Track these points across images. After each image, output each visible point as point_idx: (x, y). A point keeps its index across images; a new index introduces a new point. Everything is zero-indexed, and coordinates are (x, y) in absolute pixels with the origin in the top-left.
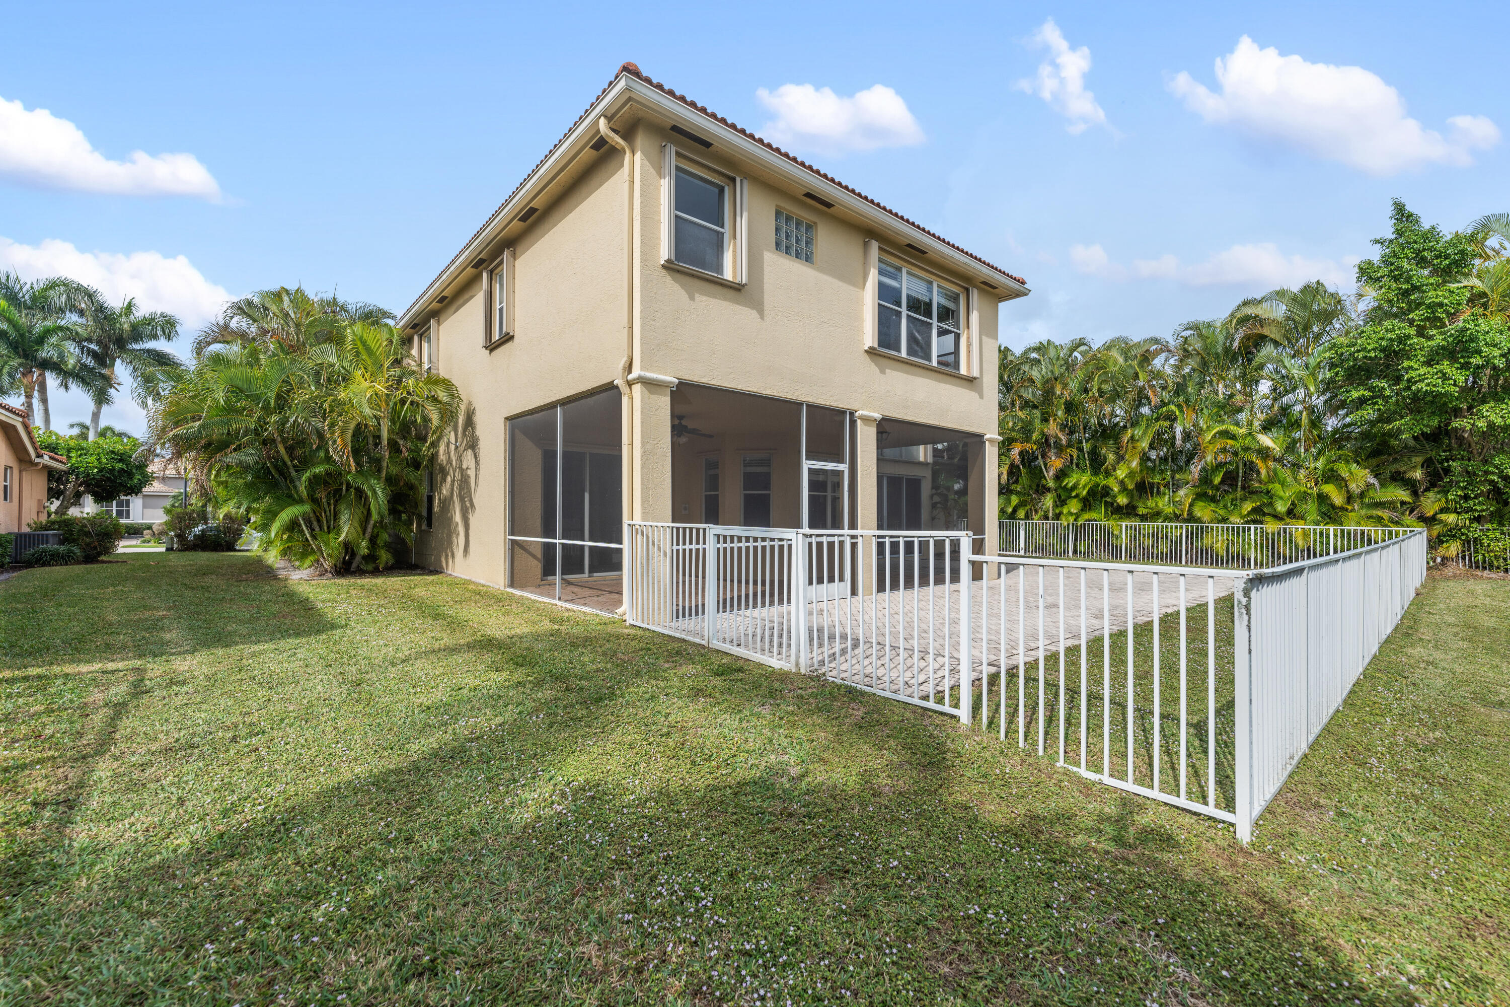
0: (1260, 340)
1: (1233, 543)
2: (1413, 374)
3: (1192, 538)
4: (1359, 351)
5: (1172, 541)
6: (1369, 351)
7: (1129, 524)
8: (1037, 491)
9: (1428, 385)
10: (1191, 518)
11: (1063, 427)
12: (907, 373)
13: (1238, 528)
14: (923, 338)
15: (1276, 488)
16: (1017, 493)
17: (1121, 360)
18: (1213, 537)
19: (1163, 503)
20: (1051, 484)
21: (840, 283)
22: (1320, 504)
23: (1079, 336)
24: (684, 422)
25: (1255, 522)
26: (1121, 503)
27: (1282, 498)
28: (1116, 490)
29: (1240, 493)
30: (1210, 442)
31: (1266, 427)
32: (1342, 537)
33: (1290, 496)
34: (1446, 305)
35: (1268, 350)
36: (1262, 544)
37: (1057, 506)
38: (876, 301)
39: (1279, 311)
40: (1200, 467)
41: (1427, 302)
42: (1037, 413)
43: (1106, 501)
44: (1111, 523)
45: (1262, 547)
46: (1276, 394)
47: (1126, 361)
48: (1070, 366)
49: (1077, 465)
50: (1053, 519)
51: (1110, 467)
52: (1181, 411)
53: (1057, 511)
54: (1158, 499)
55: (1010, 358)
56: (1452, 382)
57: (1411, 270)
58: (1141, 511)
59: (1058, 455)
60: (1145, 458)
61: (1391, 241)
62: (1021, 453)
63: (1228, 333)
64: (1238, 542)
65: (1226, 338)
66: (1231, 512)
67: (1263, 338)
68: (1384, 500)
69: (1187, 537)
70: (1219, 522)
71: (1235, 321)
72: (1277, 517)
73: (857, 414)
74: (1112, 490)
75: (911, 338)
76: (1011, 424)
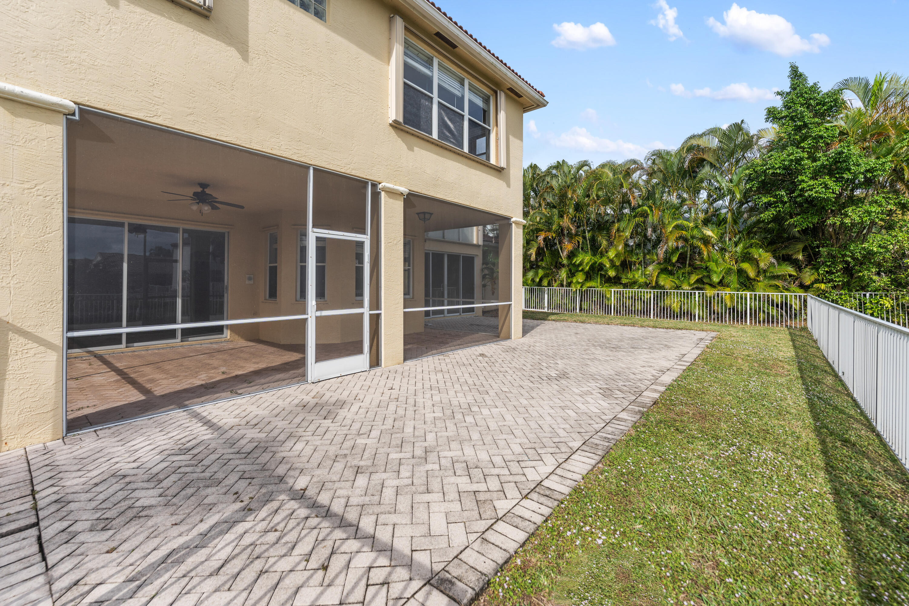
0: (701, 162)
1: (684, 304)
2: (804, 185)
3: (657, 300)
4: (769, 169)
5: (644, 302)
6: (776, 169)
7: (616, 290)
8: (556, 267)
9: (816, 192)
10: (657, 286)
11: (573, 221)
12: (437, 154)
13: (688, 293)
14: (455, 127)
15: (712, 265)
16: (543, 268)
17: (611, 175)
18: (671, 299)
19: (638, 275)
20: (565, 262)
21: (360, 51)
22: (739, 277)
23: (583, 159)
24: (207, 191)
25: (698, 289)
26: (611, 276)
27: (715, 272)
28: (608, 266)
29: (688, 269)
30: (671, 232)
31: (706, 222)
32: (755, 299)
33: (722, 271)
34: (825, 138)
35: (707, 169)
36: (703, 304)
37: (569, 277)
38: (401, 80)
39: (714, 142)
40: (664, 250)
41: (813, 135)
42: (556, 211)
43: (601, 274)
44: (604, 289)
45: (703, 306)
46: (711, 200)
47: (614, 175)
48: (577, 179)
49: (582, 249)
50: (566, 286)
51: (604, 250)
52: (652, 210)
53: (569, 281)
54: (635, 273)
55: (538, 172)
56: (831, 191)
57: (804, 112)
58: (624, 281)
59: (570, 241)
60: (626, 245)
61: (787, 93)
62: (545, 239)
63: (681, 156)
64: (688, 303)
65: (679, 160)
66: (682, 282)
67: (703, 160)
68: (779, 274)
69: (654, 298)
70: (675, 289)
71: (685, 149)
72: (713, 286)
73: (380, 186)
74: (605, 266)
75: (442, 124)
76: (538, 219)
